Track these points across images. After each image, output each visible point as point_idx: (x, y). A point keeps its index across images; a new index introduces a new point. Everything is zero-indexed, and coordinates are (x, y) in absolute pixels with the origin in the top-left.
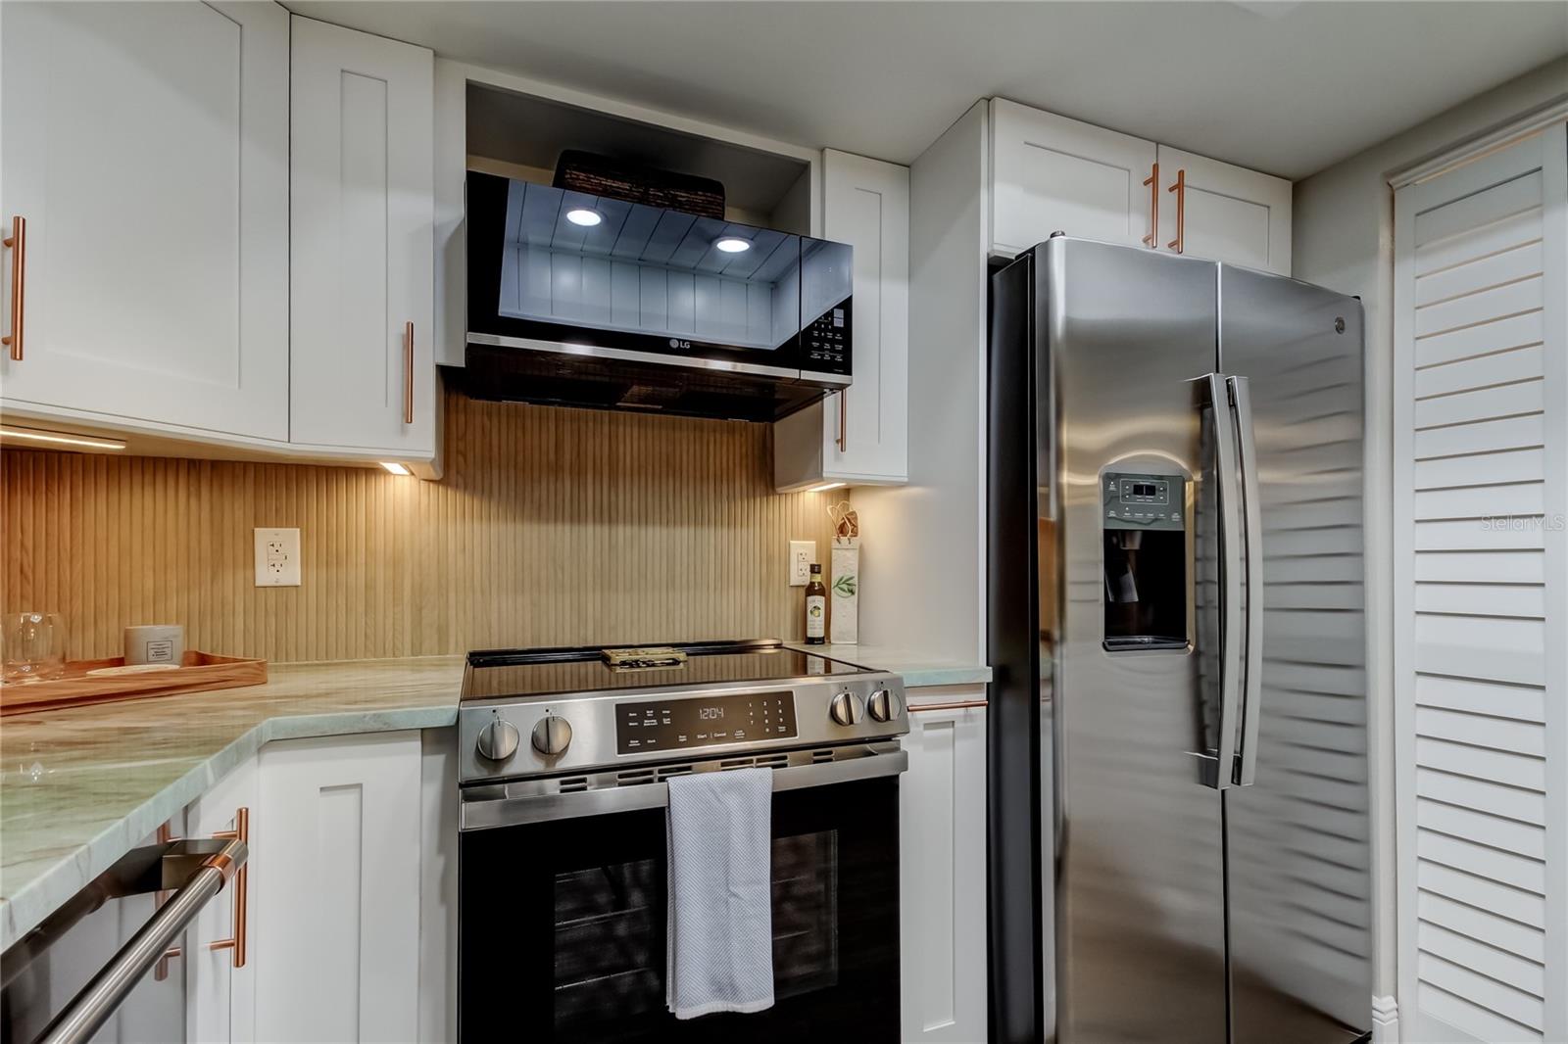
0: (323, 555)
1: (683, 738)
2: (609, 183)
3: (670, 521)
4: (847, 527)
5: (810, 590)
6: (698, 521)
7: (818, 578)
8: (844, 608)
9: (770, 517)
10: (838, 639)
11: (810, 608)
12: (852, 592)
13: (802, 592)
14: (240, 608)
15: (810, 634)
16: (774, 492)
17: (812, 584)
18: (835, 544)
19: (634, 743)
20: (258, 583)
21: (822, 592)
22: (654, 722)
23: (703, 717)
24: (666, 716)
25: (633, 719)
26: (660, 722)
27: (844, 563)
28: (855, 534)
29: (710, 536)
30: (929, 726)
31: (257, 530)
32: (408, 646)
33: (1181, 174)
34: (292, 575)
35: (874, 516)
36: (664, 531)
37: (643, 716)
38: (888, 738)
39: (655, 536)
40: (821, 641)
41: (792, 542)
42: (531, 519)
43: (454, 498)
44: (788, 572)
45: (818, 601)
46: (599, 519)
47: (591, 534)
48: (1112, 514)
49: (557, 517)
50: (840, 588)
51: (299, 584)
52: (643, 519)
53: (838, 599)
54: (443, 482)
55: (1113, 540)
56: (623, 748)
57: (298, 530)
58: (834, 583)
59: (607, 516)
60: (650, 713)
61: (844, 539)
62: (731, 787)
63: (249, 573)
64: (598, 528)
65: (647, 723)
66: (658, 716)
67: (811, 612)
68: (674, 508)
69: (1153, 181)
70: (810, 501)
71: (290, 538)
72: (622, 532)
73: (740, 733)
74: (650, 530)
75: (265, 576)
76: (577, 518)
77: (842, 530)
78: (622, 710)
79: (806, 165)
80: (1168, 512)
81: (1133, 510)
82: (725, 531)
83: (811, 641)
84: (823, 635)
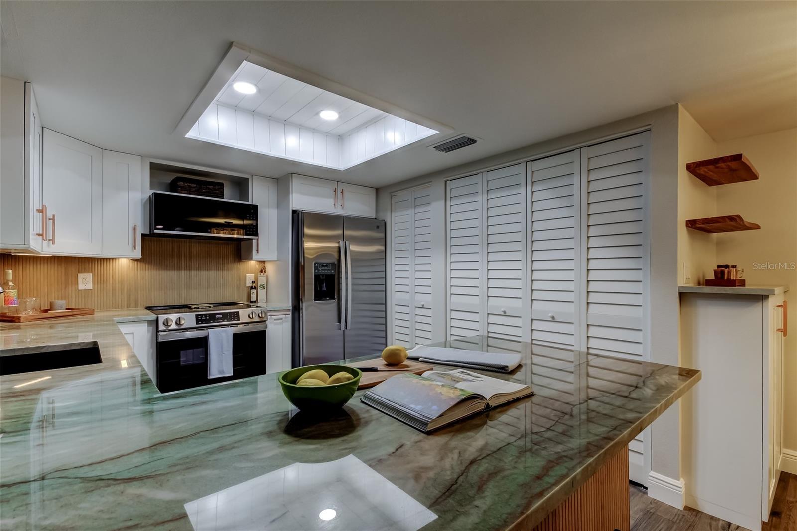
0: (100, 281)
1: (212, 322)
2: (191, 185)
3: (208, 270)
4: (262, 271)
5: (252, 288)
6: (217, 269)
7: (254, 285)
8: (262, 293)
9: (240, 267)
10: (259, 301)
11: (251, 293)
12: (264, 288)
13: (250, 288)
14: (74, 296)
15: (251, 300)
16: (241, 261)
17: (252, 286)
18: (259, 275)
19: (200, 322)
20: (79, 289)
21: (255, 288)
23: (216, 317)
24: (208, 317)
25: (200, 318)
26: (206, 318)
27: (262, 280)
28: (265, 272)
29: (221, 273)
30: (275, 320)
31: (79, 274)
32: (125, 307)
33: (343, 190)
34: (90, 286)
35: (270, 268)
36: (206, 272)
38: (264, 321)
39: (204, 274)
40: (255, 302)
41: (247, 275)
42: (164, 270)
44: (245, 283)
45: (254, 291)
46: (186, 269)
47: (183, 273)
48: (317, 271)
49: (173, 269)
50: (260, 288)
51: (92, 289)
52: (200, 269)
53: (259, 290)
55: (317, 277)
56: (197, 323)
57: (91, 274)
58: (259, 286)
59: (189, 268)
60: (204, 316)
61: (261, 274)
63: (77, 286)
64: (185, 272)
65: (203, 318)
68: (209, 267)
69: (335, 191)
70: (252, 264)
71: (89, 276)
72: (193, 273)
73: (225, 320)
74: (202, 272)
75: (81, 287)
76: (179, 269)
77: (261, 272)
78: (197, 316)
79: (248, 179)
80: (331, 270)
81: (322, 270)
82: (226, 272)
83: (252, 302)
84: (255, 300)
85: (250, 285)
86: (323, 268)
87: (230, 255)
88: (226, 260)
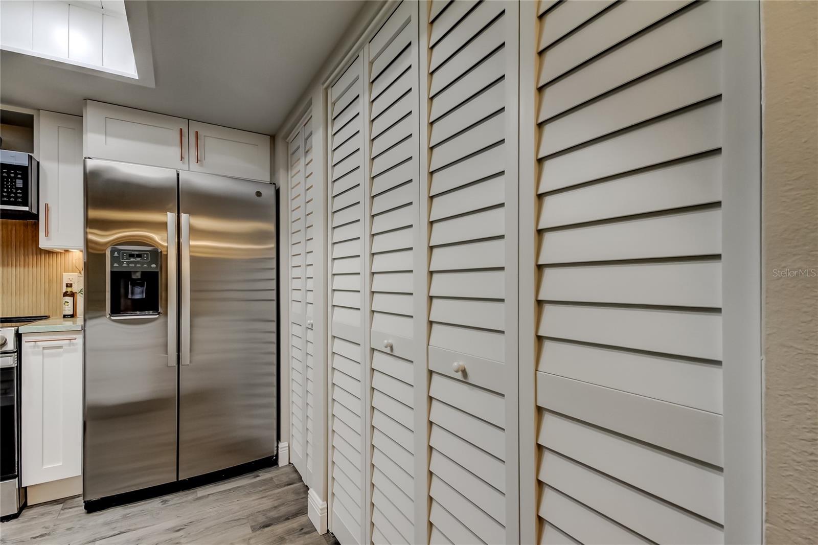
6: (5, 264)
7: (69, 289)
9: (51, 262)
10: (80, 315)
15: (64, 312)
16: (52, 253)
17: (67, 292)
21: (72, 295)
30: (45, 347)
40: (72, 316)
41: (63, 274)
44: (62, 287)
45: (70, 300)
48: (116, 265)
50: (81, 293)
53: (79, 297)
58: (78, 291)
67: (64, 304)
79: (32, 117)
80: (149, 264)
81: (128, 263)
82: (22, 269)
83: (65, 316)
84: (72, 313)
85: (64, 289)
86: (132, 259)
87: (30, 242)
88: (23, 250)
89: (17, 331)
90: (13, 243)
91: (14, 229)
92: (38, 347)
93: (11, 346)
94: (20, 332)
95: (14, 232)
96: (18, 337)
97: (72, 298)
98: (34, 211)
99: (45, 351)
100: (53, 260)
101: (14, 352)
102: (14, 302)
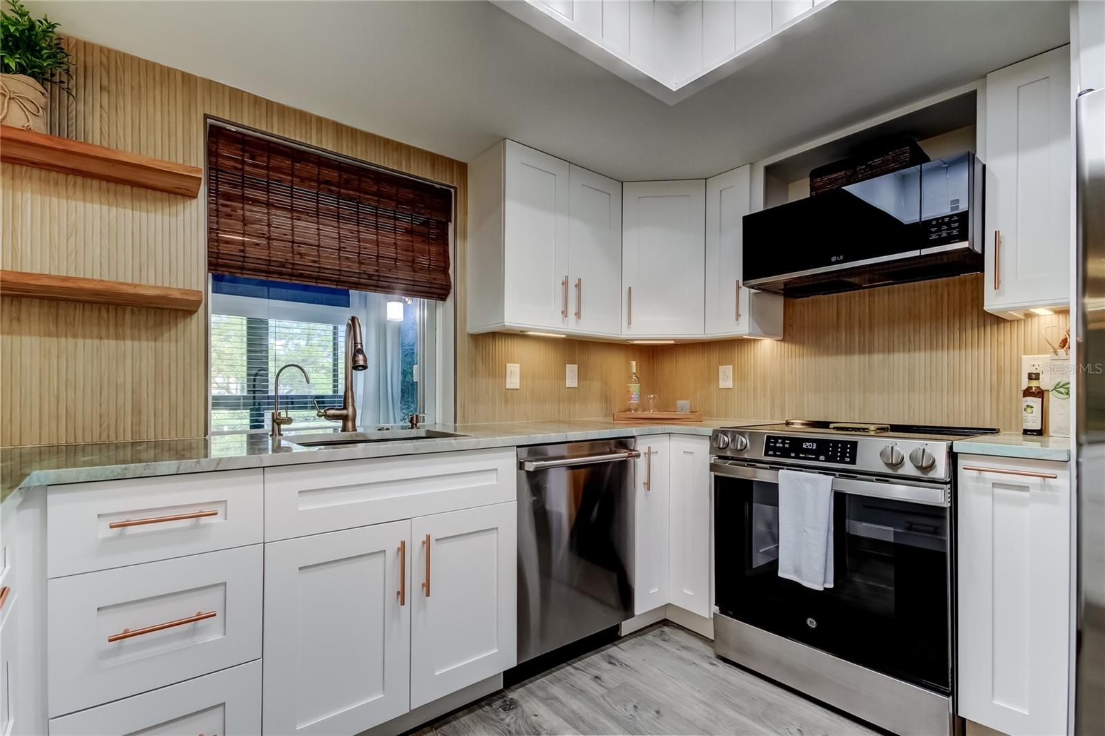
0: (739, 376)
1: (793, 455)
3: (910, 347)
6: (933, 346)
7: (1034, 384)
8: (1061, 408)
9: (1002, 338)
10: (1055, 432)
11: (1024, 406)
12: (1069, 395)
14: (715, 397)
15: (1026, 426)
17: (1030, 388)
18: (1052, 357)
19: (771, 453)
20: (720, 387)
21: (1040, 394)
22: (781, 445)
23: (804, 446)
24: (787, 443)
25: (772, 442)
26: (784, 445)
29: (944, 356)
30: (998, 486)
31: (720, 367)
32: (769, 415)
34: (730, 383)
36: (907, 355)
37: (776, 442)
38: (943, 482)
39: (900, 359)
40: (1040, 433)
41: (1023, 356)
42: (823, 355)
43: (787, 347)
44: (1020, 380)
45: (1035, 402)
46: (862, 351)
47: (857, 360)
49: (837, 351)
50: (1057, 391)
51: (731, 387)
52: (890, 349)
53: (1054, 400)
54: (783, 340)
56: (766, 454)
57: (731, 366)
58: (1051, 388)
59: (867, 348)
60: (780, 441)
61: (1061, 352)
62: (807, 480)
63: (717, 383)
64: (862, 356)
65: (778, 445)
66: (783, 443)
67: (1025, 410)
68: (914, 342)
71: (729, 370)
72: (877, 358)
73: (822, 458)
74: (896, 355)
75: (722, 385)
76: (849, 351)
77: (1062, 344)
78: (768, 438)
79: (974, 94)
82: (957, 352)
83: (1026, 432)
84: (1039, 428)
85: (1025, 384)
87: (969, 308)
88: (958, 323)
89: (951, 448)
90: (945, 313)
91: (946, 292)
92: (984, 480)
93: (941, 472)
94: (955, 450)
95: (945, 296)
96: (953, 457)
97: (1040, 399)
98: (978, 249)
99: (998, 491)
100: (1005, 334)
101: (946, 483)
102: (945, 402)
